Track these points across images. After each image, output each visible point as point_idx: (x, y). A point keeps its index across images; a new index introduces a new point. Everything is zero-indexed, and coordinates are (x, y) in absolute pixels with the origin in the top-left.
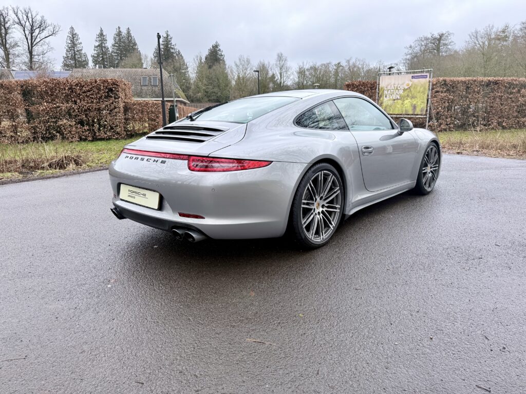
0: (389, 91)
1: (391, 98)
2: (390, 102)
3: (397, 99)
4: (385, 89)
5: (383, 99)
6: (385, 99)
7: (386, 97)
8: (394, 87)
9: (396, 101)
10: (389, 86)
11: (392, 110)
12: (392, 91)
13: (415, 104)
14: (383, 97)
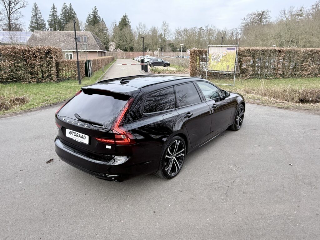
2: (215, 63)
3: (219, 62)
4: (212, 55)
11: (215, 68)
12: (216, 56)
13: (228, 65)
14: (211, 60)
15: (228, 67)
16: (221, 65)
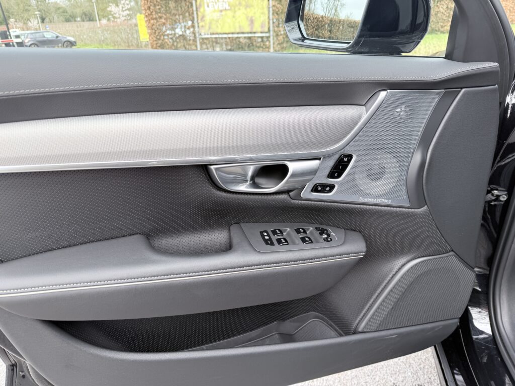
1: (216, 7)
2: (216, 15)
3: (226, 10)
5: (204, 11)
6: (208, 11)
7: (208, 6)
9: (224, 13)
11: (220, 27)
13: (252, 17)
14: (204, 8)
15: (252, 22)
16: (234, 17)
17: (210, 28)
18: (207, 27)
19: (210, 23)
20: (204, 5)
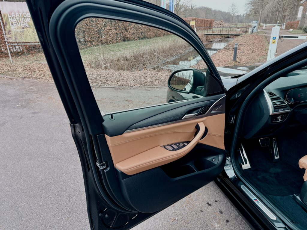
0: (14, 18)
1: (19, 26)
2: (19, 30)
3: (26, 27)
4: (9, 16)
5: (10, 27)
6: (12, 27)
7: (12, 25)
8: (19, 15)
9: (25, 29)
10: (13, 13)
11: (24, 38)
12: (18, 18)
14: (10, 25)
17: (16, 39)
18: (14, 38)
19: (16, 35)
20: (9, 23)
